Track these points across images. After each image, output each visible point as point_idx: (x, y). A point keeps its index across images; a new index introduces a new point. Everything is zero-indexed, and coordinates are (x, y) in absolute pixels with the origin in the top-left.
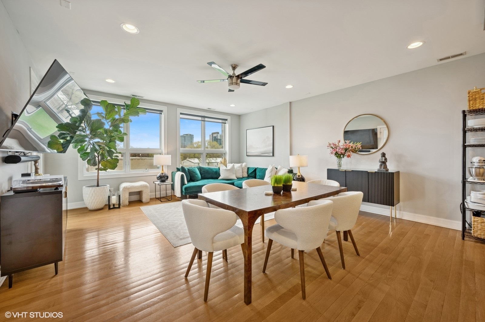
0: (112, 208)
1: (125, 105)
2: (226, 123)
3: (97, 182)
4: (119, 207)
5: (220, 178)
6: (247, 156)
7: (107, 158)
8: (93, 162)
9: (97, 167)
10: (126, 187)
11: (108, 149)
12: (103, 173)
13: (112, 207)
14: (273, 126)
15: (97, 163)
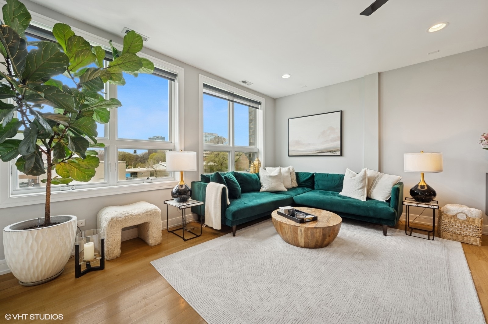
0: (85, 272)
1: (112, 52)
2: (258, 109)
3: (44, 212)
4: (102, 267)
5: (262, 189)
6: (289, 156)
7: (71, 156)
8: (32, 165)
9: (45, 176)
10: (117, 218)
11: (73, 135)
12: (61, 189)
13: (83, 268)
14: (341, 112)
15: (46, 165)
